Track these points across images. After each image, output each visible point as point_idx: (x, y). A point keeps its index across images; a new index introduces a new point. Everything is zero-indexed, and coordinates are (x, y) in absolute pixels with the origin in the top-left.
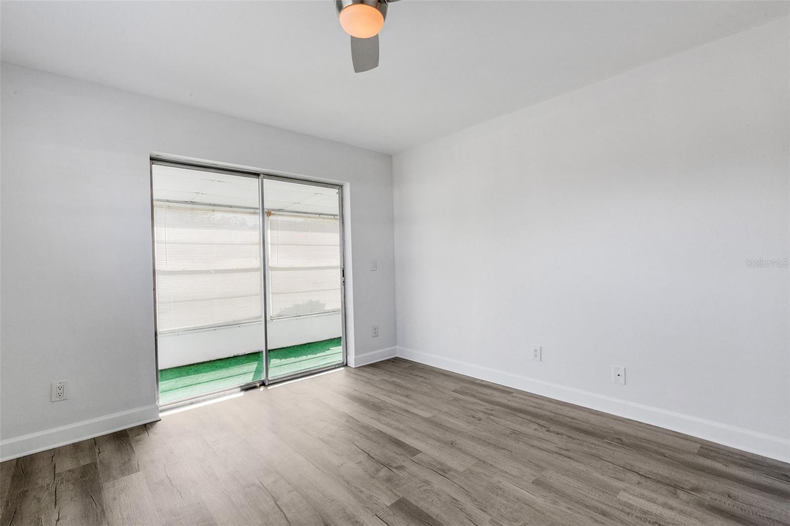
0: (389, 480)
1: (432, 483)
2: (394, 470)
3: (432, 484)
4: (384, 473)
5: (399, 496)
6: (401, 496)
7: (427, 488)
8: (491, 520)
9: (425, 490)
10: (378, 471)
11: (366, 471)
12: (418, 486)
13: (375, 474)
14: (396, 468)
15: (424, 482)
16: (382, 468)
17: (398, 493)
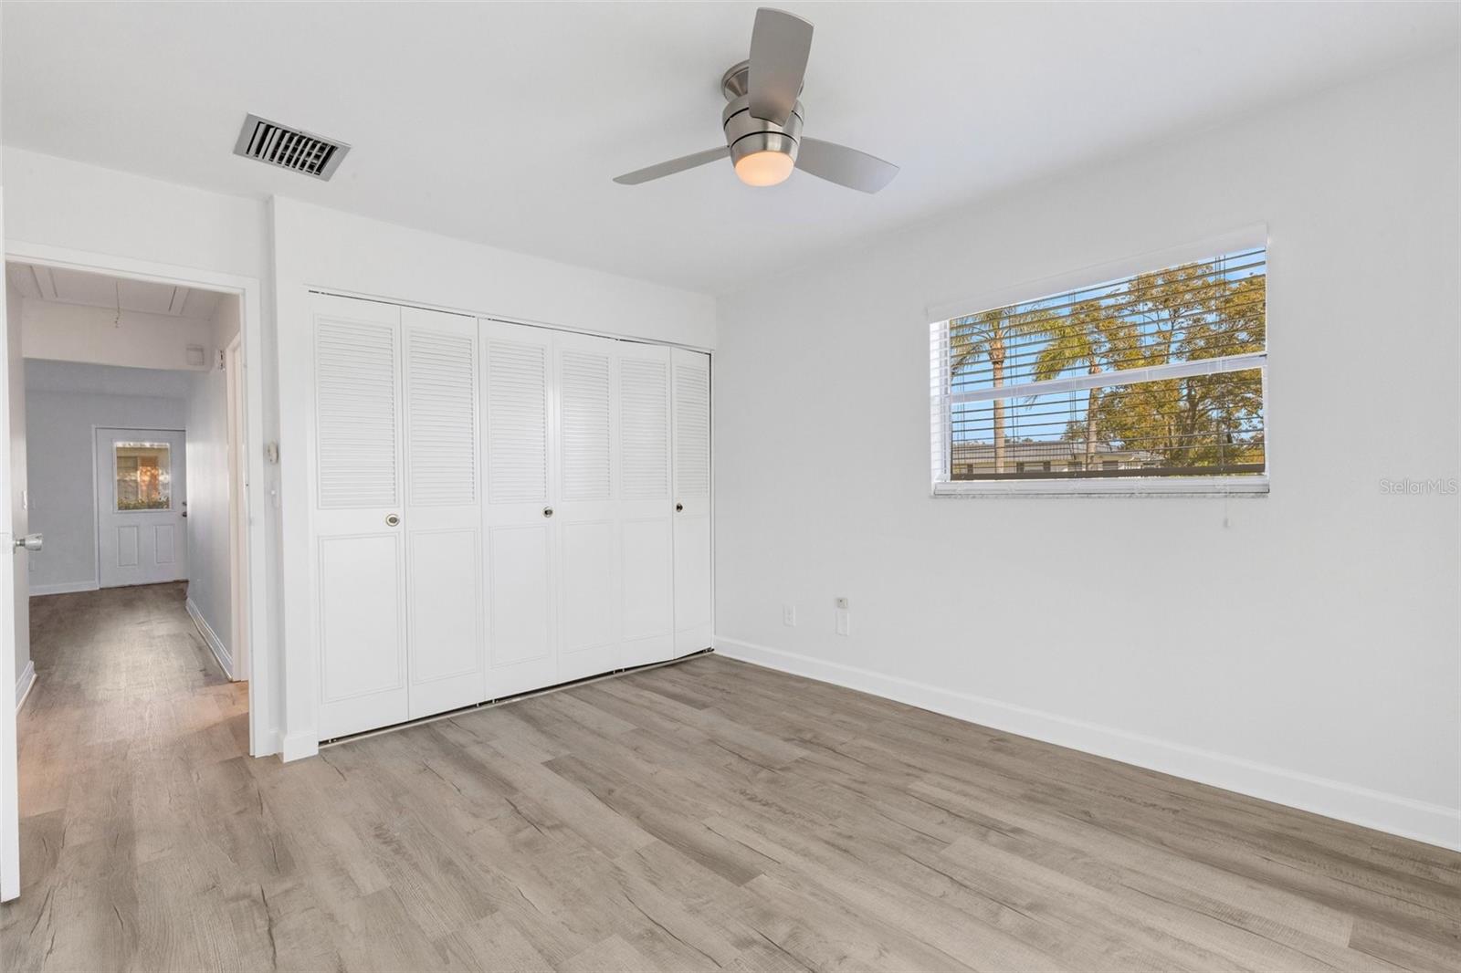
0: (767, 916)
1: (684, 910)
2: (757, 937)
3: (684, 908)
4: (780, 932)
5: (746, 887)
6: (742, 888)
7: (695, 901)
8: (613, 858)
9: (699, 897)
10: (793, 936)
11: (819, 935)
12: (711, 904)
13: (798, 928)
14: (752, 942)
15: (698, 911)
16: (785, 943)
17: (748, 892)
